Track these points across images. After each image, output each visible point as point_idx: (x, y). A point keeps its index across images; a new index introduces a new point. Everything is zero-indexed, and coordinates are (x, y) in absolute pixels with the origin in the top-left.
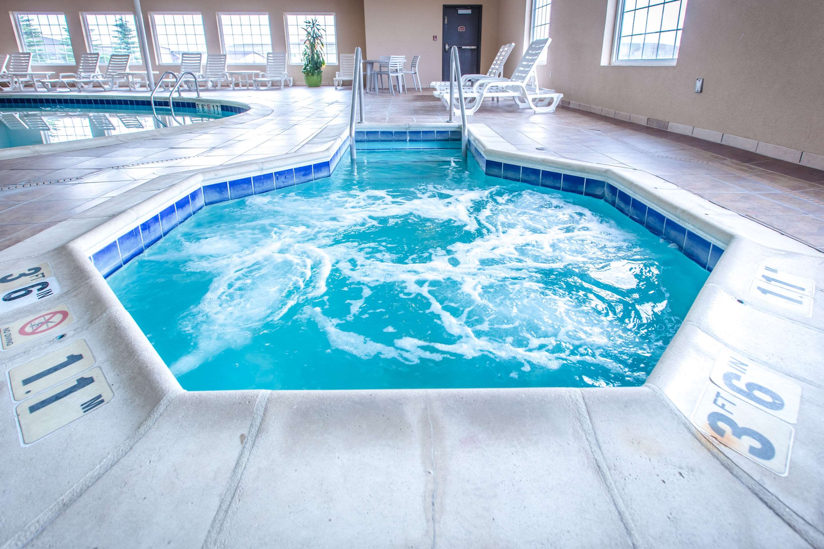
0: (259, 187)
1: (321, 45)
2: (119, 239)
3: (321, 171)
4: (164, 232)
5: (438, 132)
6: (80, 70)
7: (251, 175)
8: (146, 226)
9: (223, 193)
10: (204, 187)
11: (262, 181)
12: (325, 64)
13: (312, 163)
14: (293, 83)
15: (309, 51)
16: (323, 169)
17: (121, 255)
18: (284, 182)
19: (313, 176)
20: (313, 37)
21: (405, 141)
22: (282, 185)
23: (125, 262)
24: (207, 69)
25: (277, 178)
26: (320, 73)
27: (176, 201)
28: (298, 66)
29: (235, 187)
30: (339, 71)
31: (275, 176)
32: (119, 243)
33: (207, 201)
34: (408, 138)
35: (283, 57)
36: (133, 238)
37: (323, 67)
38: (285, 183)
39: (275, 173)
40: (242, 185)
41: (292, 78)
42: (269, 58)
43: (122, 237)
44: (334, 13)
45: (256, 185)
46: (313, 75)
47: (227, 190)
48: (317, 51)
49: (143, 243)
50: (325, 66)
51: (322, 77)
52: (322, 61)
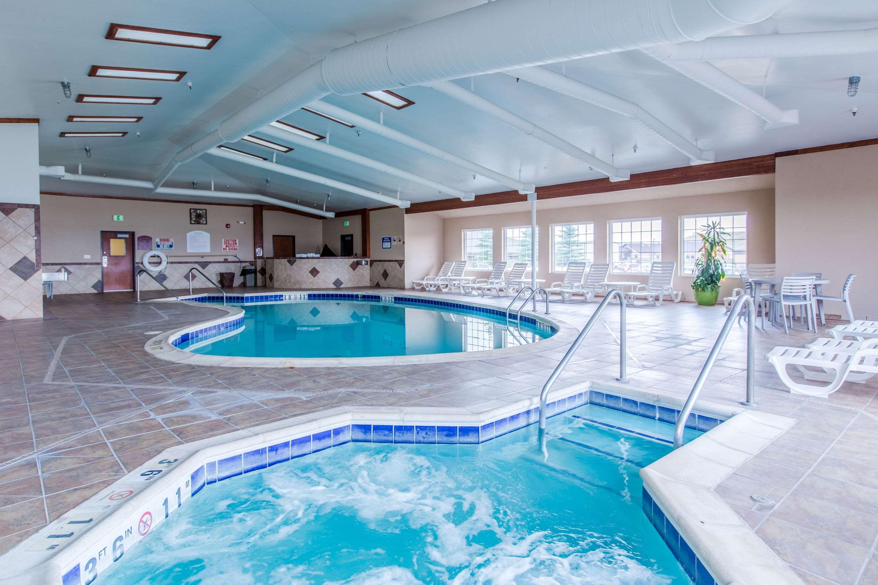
0: (399, 436)
1: (722, 253)
2: (244, 454)
3: (468, 435)
4: (293, 456)
5: (700, 417)
6: (492, 276)
7: (394, 424)
8: (274, 449)
9: (367, 434)
10: (352, 425)
11: (402, 432)
12: (726, 277)
13: (458, 425)
14: (681, 299)
15: (703, 260)
16: (471, 434)
17: (243, 465)
18: (424, 438)
19: (457, 438)
20: (710, 243)
21: (654, 418)
22: (422, 439)
23: (246, 472)
24: (587, 279)
25: (418, 433)
26: (715, 288)
27: (314, 433)
28: (688, 278)
29: (377, 431)
31: (416, 430)
32: (244, 456)
33: (354, 438)
34: (658, 416)
35: (671, 267)
36: (258, 455)
37: (722, 280)
38: (426, 439)
39: (416, 427)
40: (384, 431)
41: (680, 292)
42: (654, 268)
43: (248, 453)
44: (746, 212)
45: (397, 434)
46: (703, 290)
47: (371, 433)
48: (715, 260)
49: (267, 461)
50: (724, 280)
51: (720, 293)
52: (721, 273)
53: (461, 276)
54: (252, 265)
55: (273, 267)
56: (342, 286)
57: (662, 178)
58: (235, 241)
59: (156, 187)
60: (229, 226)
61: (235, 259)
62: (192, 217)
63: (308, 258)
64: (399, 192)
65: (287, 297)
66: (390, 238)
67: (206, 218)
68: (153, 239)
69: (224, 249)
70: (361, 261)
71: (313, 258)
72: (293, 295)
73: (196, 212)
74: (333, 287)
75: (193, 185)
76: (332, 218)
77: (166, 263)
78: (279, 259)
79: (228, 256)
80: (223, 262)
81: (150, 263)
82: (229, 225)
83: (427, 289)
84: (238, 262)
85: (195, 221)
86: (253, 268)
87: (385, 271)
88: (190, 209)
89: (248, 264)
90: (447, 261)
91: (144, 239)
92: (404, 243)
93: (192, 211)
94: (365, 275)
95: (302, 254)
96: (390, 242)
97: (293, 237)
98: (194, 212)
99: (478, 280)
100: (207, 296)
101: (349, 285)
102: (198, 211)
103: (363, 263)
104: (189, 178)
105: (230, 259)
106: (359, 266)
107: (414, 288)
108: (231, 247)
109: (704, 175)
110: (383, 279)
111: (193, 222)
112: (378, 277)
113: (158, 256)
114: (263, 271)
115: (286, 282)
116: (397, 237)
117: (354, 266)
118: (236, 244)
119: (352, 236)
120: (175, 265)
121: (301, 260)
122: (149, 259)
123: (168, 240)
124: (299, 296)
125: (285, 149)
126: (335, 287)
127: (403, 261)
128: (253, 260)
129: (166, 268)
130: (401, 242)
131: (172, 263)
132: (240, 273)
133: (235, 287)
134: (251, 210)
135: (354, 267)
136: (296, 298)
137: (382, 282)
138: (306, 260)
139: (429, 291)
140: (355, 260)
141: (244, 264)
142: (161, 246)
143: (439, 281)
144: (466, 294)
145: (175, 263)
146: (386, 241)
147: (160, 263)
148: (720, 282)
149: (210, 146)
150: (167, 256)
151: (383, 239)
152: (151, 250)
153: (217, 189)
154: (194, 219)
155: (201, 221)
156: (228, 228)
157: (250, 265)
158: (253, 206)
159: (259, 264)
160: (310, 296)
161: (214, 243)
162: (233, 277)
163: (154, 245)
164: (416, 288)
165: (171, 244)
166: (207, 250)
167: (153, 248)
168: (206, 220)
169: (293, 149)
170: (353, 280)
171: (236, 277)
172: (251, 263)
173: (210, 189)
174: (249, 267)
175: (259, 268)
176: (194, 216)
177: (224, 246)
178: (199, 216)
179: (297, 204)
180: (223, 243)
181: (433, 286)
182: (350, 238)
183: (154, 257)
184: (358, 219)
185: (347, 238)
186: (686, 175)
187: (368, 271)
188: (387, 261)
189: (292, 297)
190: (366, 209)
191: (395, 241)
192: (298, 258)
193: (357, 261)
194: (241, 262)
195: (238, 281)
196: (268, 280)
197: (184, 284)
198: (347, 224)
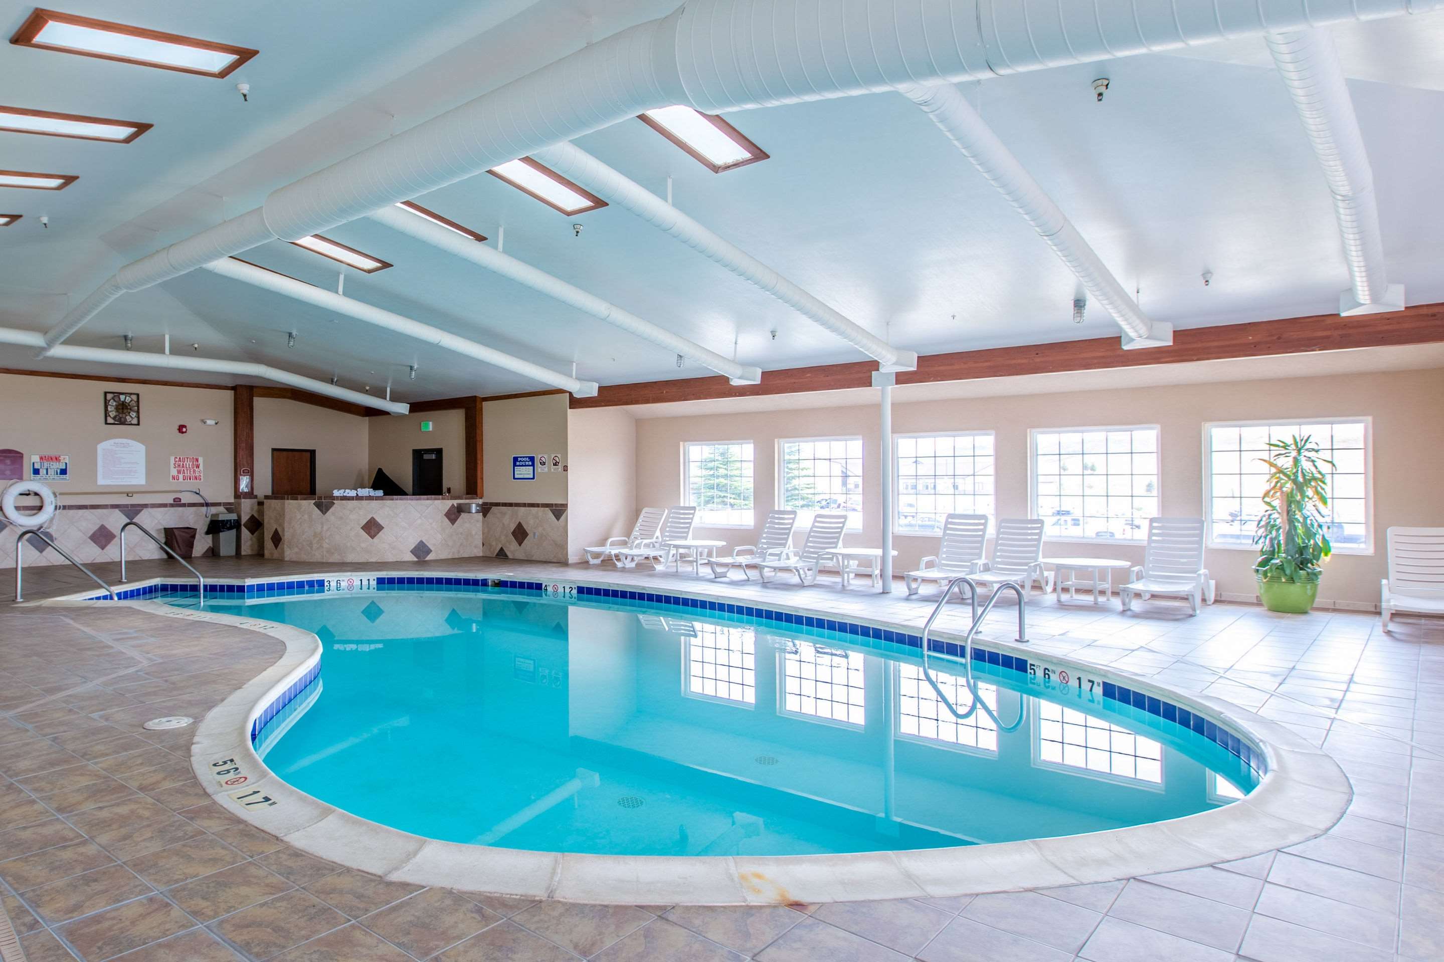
1: (1319, 503)
6: (763, 541)
12: (1331, 552)
14: (1216, 595)
15: (1279, 519)
20: (1294, 482)
26: (1313, 577)
28: (1241, 555)
30: (1387, 578)
35: (1194, 529)
37: (1325, 559)
41: (1213, 583)
42: (1155, 531)
44: (1368, 419)
46: (1288, 580)
48: (1305, 518)
50: (1327, 559)
51: (1319, 587)
52: (1321, 545)
53: (686, 538)
54: (230, 510)
55: (281, 515)
56: (429, 558)
57: (1216, 344)
58: (197, 460)
59: (50, 344)
60: (184, 430)
61: (197, 499)
62: (109, 409)
63: (358, 498)
64: (574, 364)
65: (333, 584)
66: (532, 459)
67: (138, 412)
68: (24, 456)
69: (174, 478)
70: (469, 505)
71: (370, 498)
72: (346, 579)
73: (116, 399)
74: (410, 559)
75: (124, 342)
76: (406, 415)
77: (53, 507)
78: (297, 499)
79: (181, 492)
80: (172, 505)
81: (17, 508)
82: (184, 426)
83: (619, 565)
84: (201, 505)
85: (114, 418)
86: (233, 517)
87: (520, 526)
88: (106, 393)
89: (221, 509)
90: (647, 507)
91: (5, 457)
92: (565, 469)
93: (109, 396)
94: (474, 533)
95: (347, 491)
96: (533, 465)
97: (313, 453)
98: (113, 398)
99: (738, 548)
100: (160, 583)
101: (444, 555)
102: (122, 397)
103: (474, 508)
104: (117, 327)
105: (186, 498)
106: (463, 515)
107: (587, 562)
108: (187, 474)
109: (1328, 337)
110: (515, 543)
111: (110, 420)
112: (503, 538)
113: (36, 494)
114: (256, 525)
115: (311, 548)
116: (549, 457)
117: (454, 515)
118: (198, 467)
119: (439, 452)
120: (72, 512)
121: (344, 502)
122: (16, 498)
123: (57, 459)
124: (357, 583)
125: (373, 264)
126: (416, 559)
127: (565, 506)
128: (232, 500)
129: (52, 520)
130: (560, 467)
131: (64, 507)
132: (205, 529)
133: (195, 557)
134: (229, 394)
135: (453, 517)
136: (351, 587)
137: (512, 549)
138: (355, 502)
139: (623, 570)
140: (456, 502)
141: (213, 510)
142: (43, 472)
143: (640, 549)
144: (716, 579)
145: (71, 507)
146: (523, 463)
147: (40, 508)
148: (1320, 562)
149: (216, 255)
150: (55, 494)
151: (515, 459)
152: (21, 478)
153: (177, 351)
154: (113, 414)
155: (128, 418)
156: (183, 433)
157: (225, 511)
158: (234, 388)
159: (247, 508)
160: (380, 581)
161: (153, 467)
162: (194, 537)
163: (27, 470)
164: (593, 561)
165: (64, 468)
166: (139, 479)
167: (25, 476)
168: (138, 418)
169: (392, 266)
170: (450, 543)
171: (197, 536)
172: (230, 508)
173: (161, 351)
174: (225, 516)
175: (245, 519)
176: (113, 408)
177: (174, 472)
178: (123, 408)
179: (332, 384)
180: (172, 466)
181: (629, 559)
182: (433, 457)
183: (28, 495)
184: (455, 420)
185: (426, 457)
186: (1279, 338)
187: (479, 525)
188: (524, 505)
189: (344, 584)
190: (475, 397)
191: (543, 464)
192: (337, 498)
193: (459, 505)
194: (207, 505)
195: (201, 544)
196: (269, 544)
197: (91, 554)
198: (429, 426)
